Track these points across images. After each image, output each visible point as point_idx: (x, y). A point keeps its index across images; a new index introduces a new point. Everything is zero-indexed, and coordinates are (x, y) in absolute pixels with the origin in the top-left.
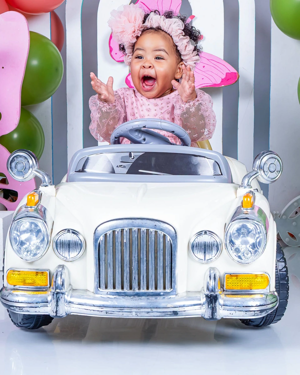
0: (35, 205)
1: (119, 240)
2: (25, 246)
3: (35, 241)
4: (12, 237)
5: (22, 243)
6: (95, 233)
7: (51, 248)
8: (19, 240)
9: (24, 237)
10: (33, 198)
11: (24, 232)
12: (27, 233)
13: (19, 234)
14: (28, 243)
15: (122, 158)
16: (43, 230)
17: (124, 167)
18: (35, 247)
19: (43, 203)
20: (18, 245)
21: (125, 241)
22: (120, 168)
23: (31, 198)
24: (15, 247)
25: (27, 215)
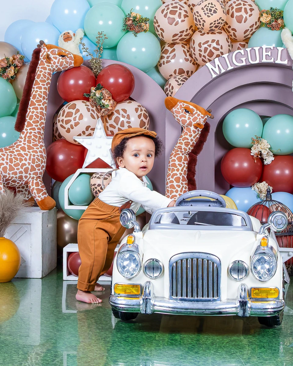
0: (133, 243)
1: (185, 266)
2: (126, 269)
3: (133, 265)
4: (118, 263)
5: (124, 267)
6: (170, 261)
7: (142, 270)
8: (123, 265)
9: (126, 263)
10: (131, 239)
11: (126, 260)
12: (127, 261)
13: (122, 261)
14: (128, 267)
15: (184, 215)
16: (137, 258)
17: (186, 220)
18: (132, 269)
19: (136, 242)
20: (122, 268)
21: (189, 266)
22: (183, 221)
23: (130, 239)
24: (120, 270)
25: (128, 250)
